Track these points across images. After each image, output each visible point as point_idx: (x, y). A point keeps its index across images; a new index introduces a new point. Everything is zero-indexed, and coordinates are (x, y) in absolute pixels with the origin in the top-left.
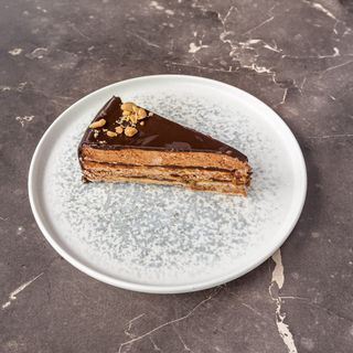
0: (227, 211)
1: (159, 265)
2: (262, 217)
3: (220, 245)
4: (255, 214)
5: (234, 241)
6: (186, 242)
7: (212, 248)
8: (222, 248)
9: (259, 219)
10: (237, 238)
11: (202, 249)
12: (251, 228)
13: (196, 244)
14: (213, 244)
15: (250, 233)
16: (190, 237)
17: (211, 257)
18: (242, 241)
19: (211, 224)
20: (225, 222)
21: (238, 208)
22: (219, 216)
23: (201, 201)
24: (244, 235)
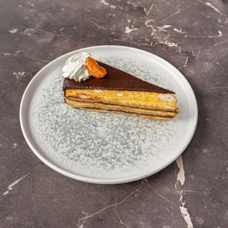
0: (133, 142)
1: (77, 160)
2: (153, 152)
3: (119, 160)
4: (150, 149)
5: (128, 161)
6: (98, 152)
7: (113, 161)
8: (119, 163)
9: (151, 153)
10: (131, 160)
11: (106, 159)
12: (142, 157)
13: (104, 155)
14: (114, 159)
15: (140, 159)
16: (103, 150)
17: (109, 166)
18: (133, 163)
19: (119, 146)
20: (128, 148)
21: (141, 142)
22: (126, 143)
23: (120, 131)
24: (136, 159)
